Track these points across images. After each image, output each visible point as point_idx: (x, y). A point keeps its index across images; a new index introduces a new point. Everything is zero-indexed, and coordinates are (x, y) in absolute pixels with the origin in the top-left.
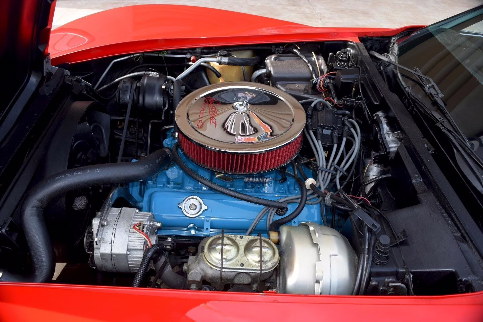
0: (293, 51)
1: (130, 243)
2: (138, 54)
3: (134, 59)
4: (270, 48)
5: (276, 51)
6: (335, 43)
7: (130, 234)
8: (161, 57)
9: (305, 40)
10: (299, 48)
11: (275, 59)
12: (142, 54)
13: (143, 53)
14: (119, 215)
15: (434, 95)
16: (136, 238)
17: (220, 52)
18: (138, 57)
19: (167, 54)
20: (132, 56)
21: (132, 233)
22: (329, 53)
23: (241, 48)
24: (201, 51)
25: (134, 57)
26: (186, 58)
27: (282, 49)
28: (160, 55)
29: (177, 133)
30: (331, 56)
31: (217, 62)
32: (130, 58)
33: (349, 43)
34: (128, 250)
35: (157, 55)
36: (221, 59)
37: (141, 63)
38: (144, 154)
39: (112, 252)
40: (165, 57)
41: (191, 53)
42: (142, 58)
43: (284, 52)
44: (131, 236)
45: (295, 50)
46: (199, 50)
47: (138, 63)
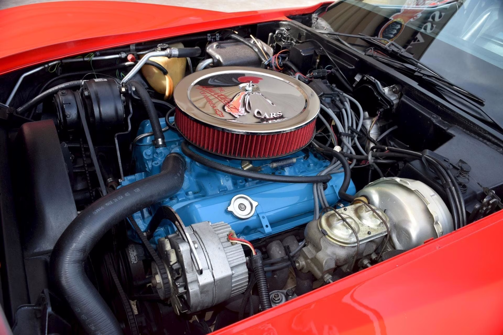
0: (232, 37)
1: (230, 259)
2: (54, 63)
3: (49, 70)
4: (205, 37)
5: (212, 40)
6: (268, 25)
7: (225, 249)
8: (86, 61)
9: (240, 24)
10: (237, 33)
11: (218, 47)
12: (59, 61)
13: (61, 60)
14: (196, 234)
15: (397, 51)
16: (234, 252)
17: (159, 46)
18: (54, 66)
19: (96, 56)
20: (46, 66)
21: (226, 247)
22: (269, 33)
23: (174, 41)
24: (135, 48)
25: (49, 66)
26: (120, 58)
27: (219, 37)
28: (86, 59)
29: (160, 140)
30: (272, 36)
31: (166, 56)
32: (45, 68)
33: (281, 22)
34: (232, 268)
35: (82, 60)
36: (171, 52)
37: (59, 74)
38: (111, 178)
39: (215, 278)
40: (93, 61)
41: (125, 52)
42: (59, 67)
43: (221, 39)
44: (227, 251)
45: (233, 36)
46: (133, 47)
47: (55, 74)
